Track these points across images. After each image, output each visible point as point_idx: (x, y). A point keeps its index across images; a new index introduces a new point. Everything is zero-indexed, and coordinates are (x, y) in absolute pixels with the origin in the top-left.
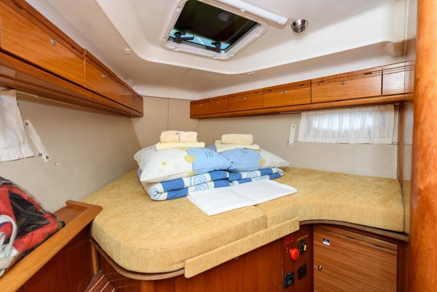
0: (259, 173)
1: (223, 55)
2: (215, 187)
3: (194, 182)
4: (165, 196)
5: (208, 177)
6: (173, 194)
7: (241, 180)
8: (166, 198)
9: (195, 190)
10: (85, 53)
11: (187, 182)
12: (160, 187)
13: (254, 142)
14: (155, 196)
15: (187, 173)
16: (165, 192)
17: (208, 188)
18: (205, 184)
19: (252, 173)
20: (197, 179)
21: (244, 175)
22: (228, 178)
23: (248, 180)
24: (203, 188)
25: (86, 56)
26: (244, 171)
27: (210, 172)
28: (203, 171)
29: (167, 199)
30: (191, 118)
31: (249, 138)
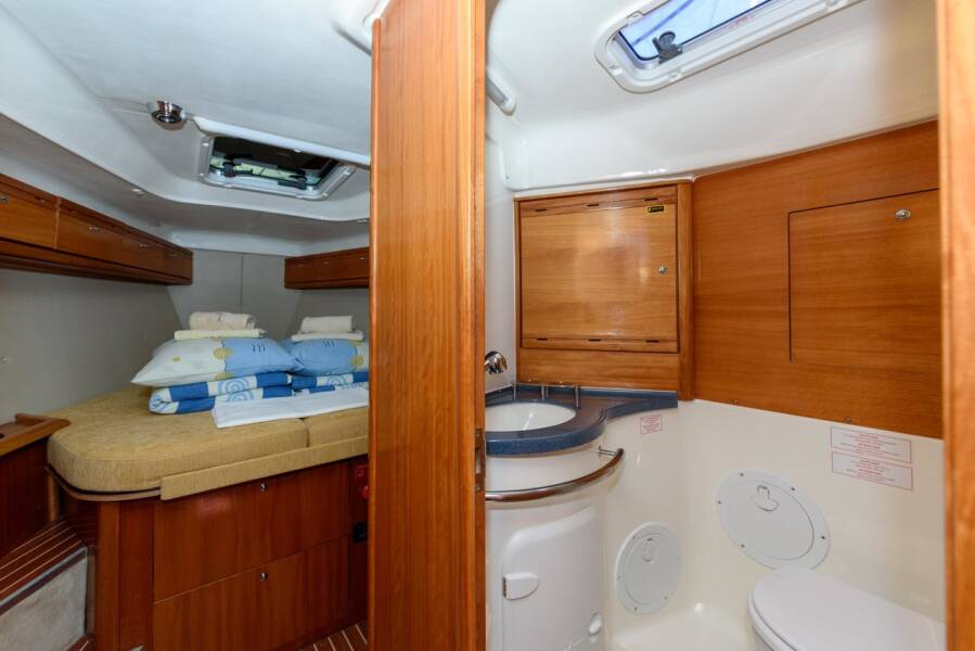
0: (350, 378)
1: (310, 192)
2: (264, 397)
3: (226, 388)
4: (174, 407)
5: (253, 381)
6: (187, 405)
7: (313, 388)
8: (174, 411)
9: (228, 400)
10: (59, 202)
11: (213, 389)
12: (165, 395)
13: (354, 330)
14: (156, 406)
15: (215, 375)
16: (174, 400)
17: (252, 397)
18: (246, 393)
19: (339, 378)
20: (232, 385)
21: (321, 381)
22: (290, 384)
23: (331, 388)
24: (242, 398)
25: (61, 206)
26: (323, 374)
27: (257, 375)
28: (245, 372)
29: (177, 413)
30: (286, 287)
31: (345, 322)
